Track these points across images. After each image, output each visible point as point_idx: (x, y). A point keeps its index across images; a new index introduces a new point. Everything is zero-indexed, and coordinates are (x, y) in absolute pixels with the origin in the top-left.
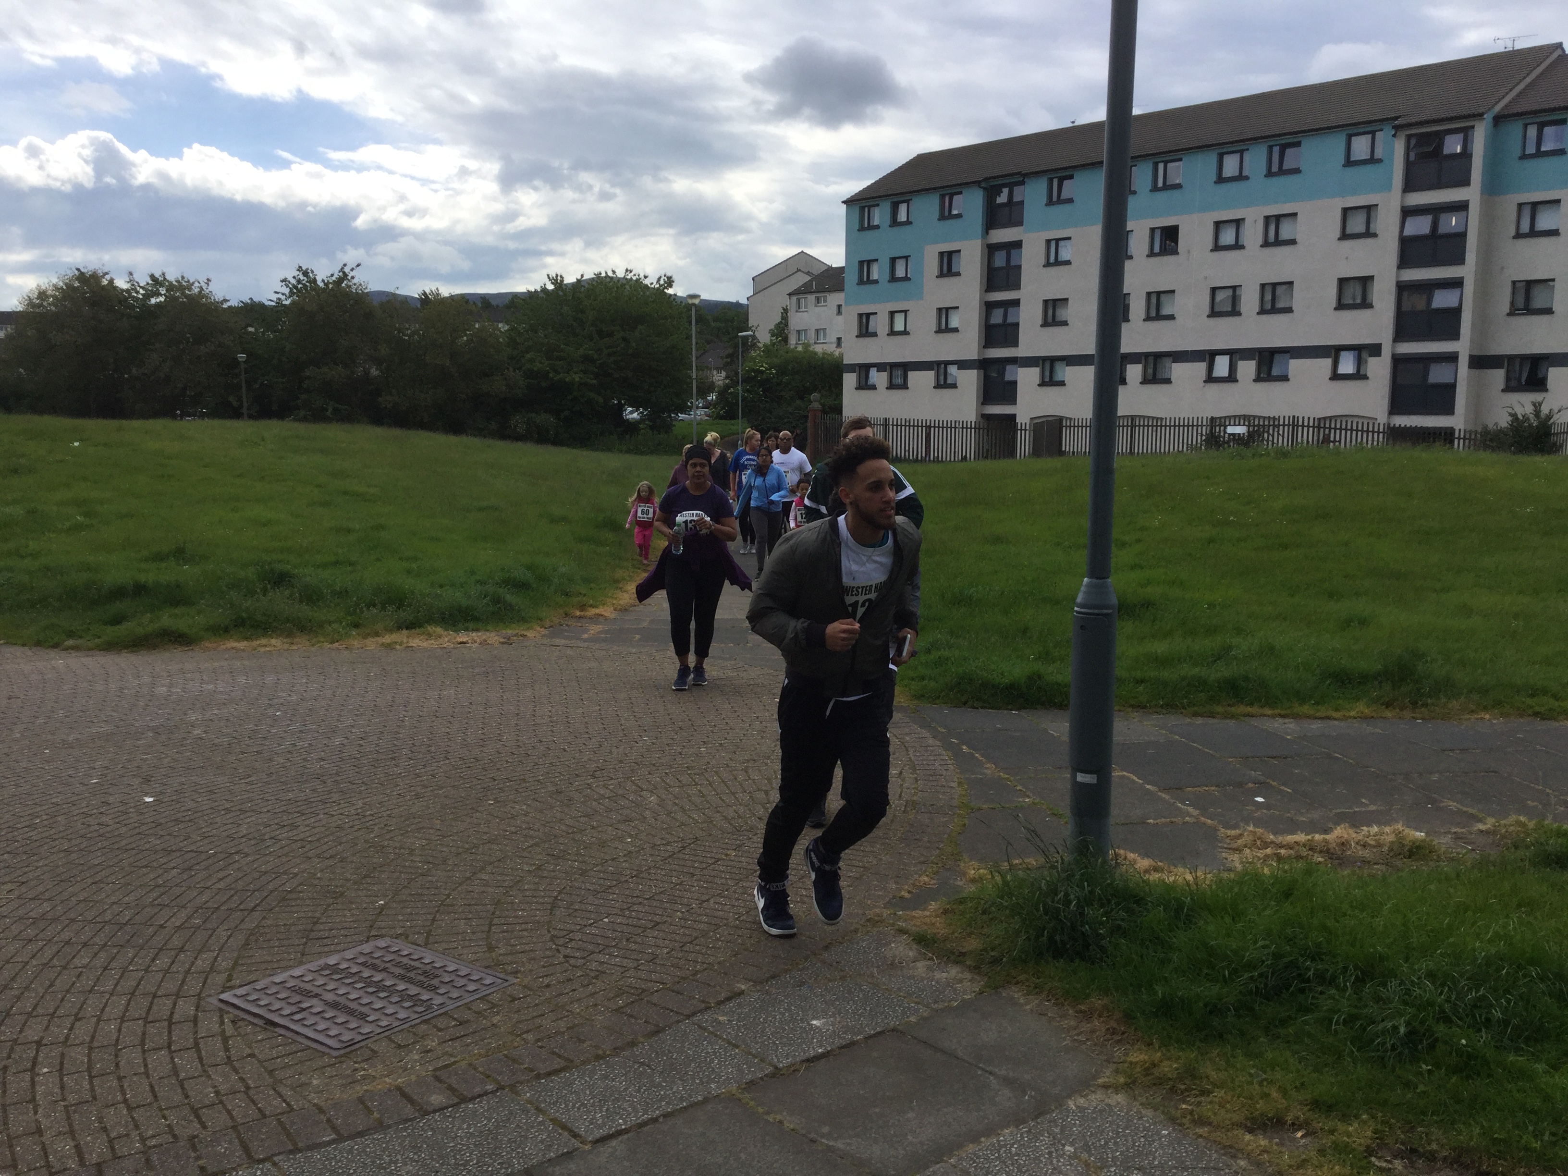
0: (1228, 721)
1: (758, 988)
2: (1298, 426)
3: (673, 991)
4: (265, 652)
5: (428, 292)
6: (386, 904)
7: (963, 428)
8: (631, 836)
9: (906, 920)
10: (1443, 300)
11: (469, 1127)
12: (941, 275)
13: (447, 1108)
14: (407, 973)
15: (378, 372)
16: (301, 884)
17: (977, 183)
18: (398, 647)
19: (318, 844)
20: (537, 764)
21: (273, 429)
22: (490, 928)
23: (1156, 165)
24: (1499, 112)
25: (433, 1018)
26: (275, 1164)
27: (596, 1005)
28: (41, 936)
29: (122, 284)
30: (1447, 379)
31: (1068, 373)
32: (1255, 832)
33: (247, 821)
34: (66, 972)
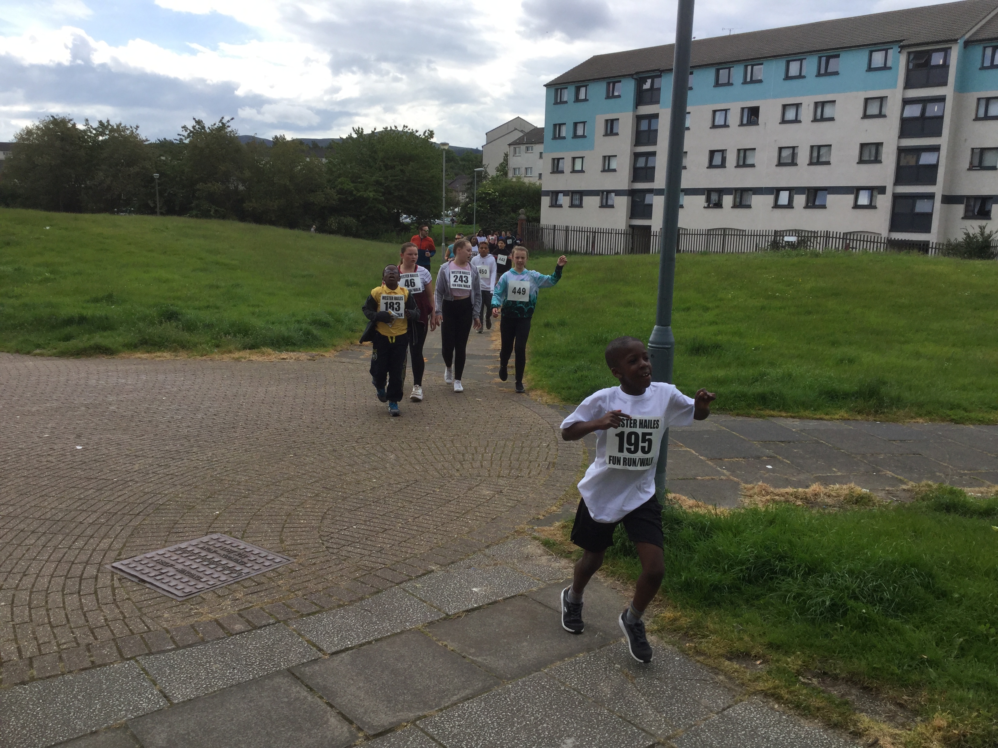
0: (757, 419)
1: (443, 569)
2: (829, 237)
3: (390, 569)
4: (158, 361)
5: (278, 136)
6: (220, 513)
7: (616, 233)
8: (376, 478)
9: (538, 532)
10: (927, 159)
11: (256, 644)
12: (606, 135)
13: (244, 632)
14: (229, 554)
15: (243, 187)
16: (168, 501)
17: (631, 76)
18: (243, 360)
19: (181, 477)
20: (322, 433)
21: (175, 222)
22: (283, 529)
23: (746, 67)
24: (968, 39)
25: (241, 580)
26: (137, 661)
27: (342, 576)
28: (7, 526)
29: (81, 126)
30: (928, 210)
31: (685, 200)
32: (762, 486)
33: (139, 462)
34: (20, 548)
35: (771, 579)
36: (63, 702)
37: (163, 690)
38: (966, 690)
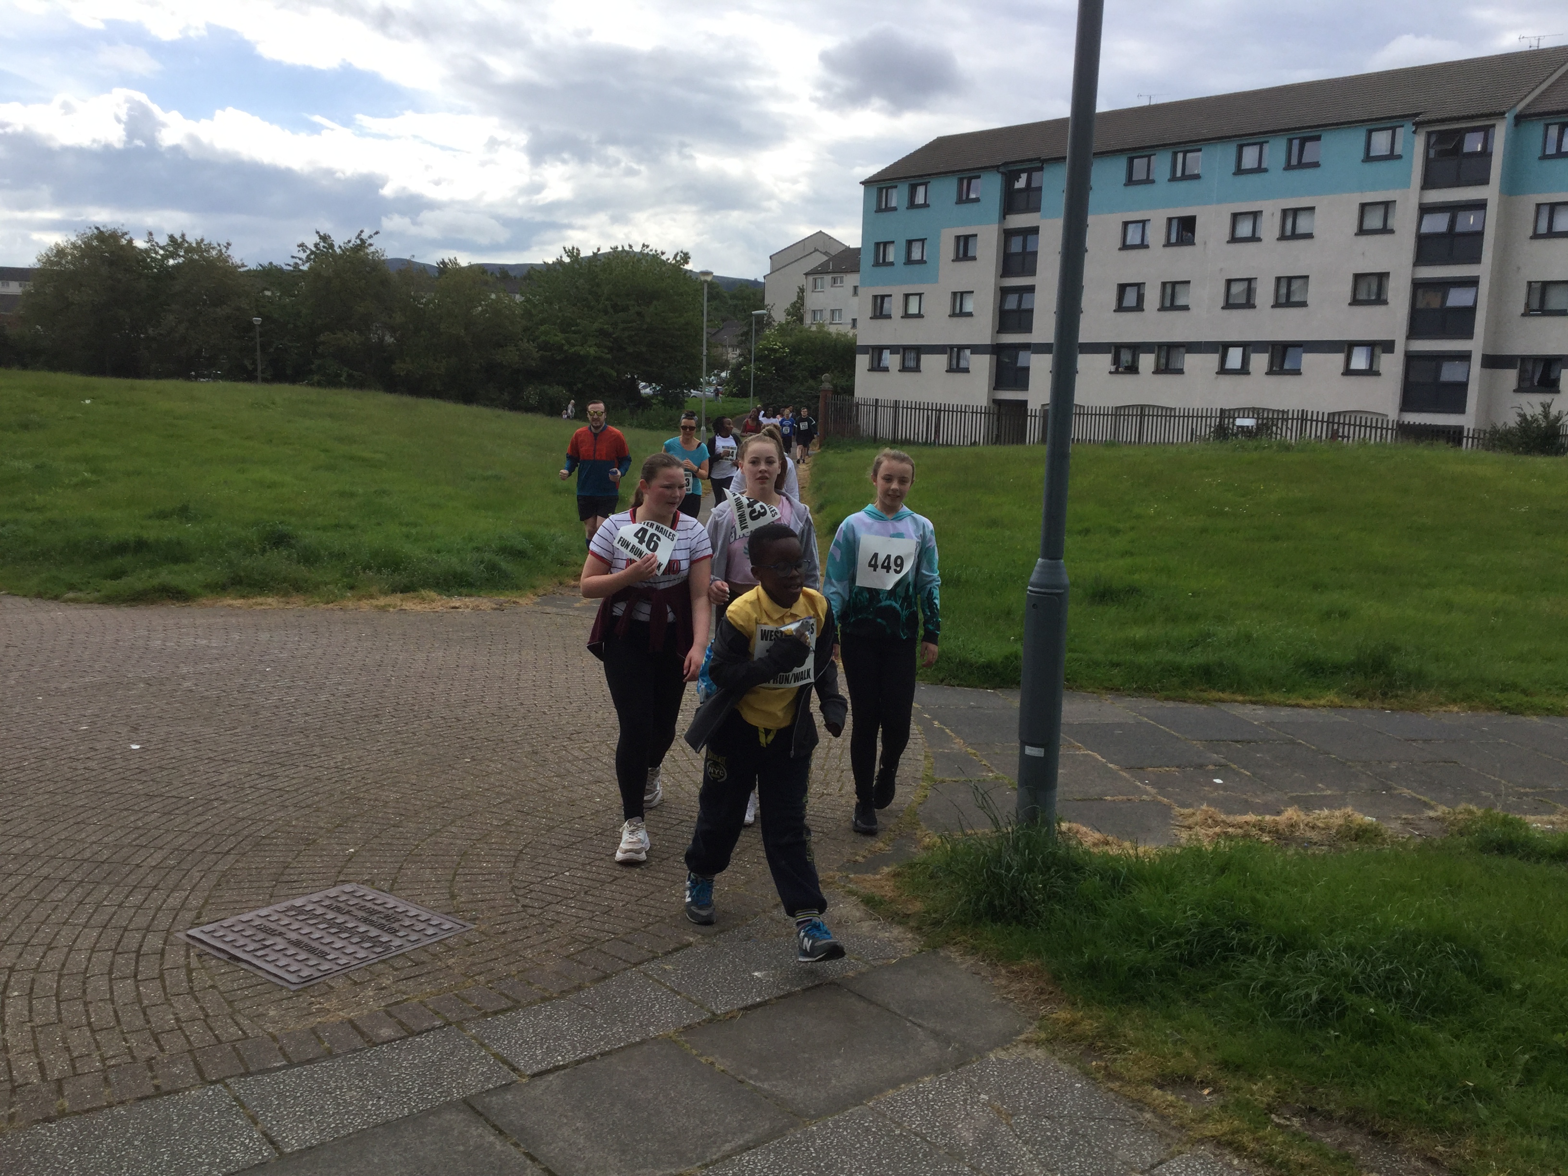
0: (1198, 706)
1: (706, 941)
2: (1306, 420)
3: (624, 941)
4: (260, 610)
5: (447, 261)
6: (356, 852)
7: (973, 412)
8: (600, 796)
9: (856, 883)
10: (1457, 298)
11: (414, 1059)
12: (957, 259)
13: (394, 1040)
14: (369, 916)
15: (392, 339)
16: (275, 831)
17: (996, 168)
18: (391, 609)
19: (295, 794)
20: (516, 726)
21: (283, 392)
22: (454, 878)
23: (1175, 154)
24: (1521, 112)
25: (390, 958)
26: (226, 1086)
27: (548, 951)
28: (22, 871)
29: (140, 243)
30: (1459, 377)
31: (1084, 361)
32: (1207, 811)
33: (229, 770)
34: (43, 905)
35: (1225, 959)
36: (110, 1152)
37: (269, 1131)
38: (1536, 1137)
